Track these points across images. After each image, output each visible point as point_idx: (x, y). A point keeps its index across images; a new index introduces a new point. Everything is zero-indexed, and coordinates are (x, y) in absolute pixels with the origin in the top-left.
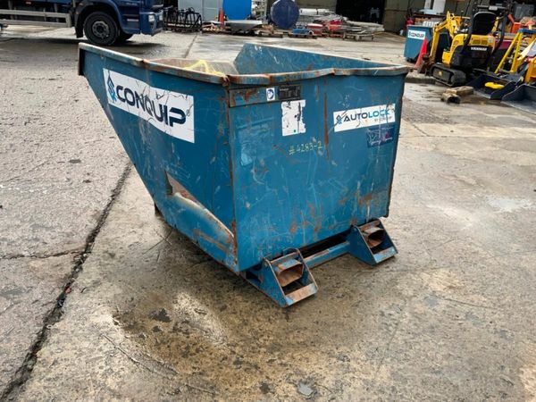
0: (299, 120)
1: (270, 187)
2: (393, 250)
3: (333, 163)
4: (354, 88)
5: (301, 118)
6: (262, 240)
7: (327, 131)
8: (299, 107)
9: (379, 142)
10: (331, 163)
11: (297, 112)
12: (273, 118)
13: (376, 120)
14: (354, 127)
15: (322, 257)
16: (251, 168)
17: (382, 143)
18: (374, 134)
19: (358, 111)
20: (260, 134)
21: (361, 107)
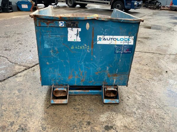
0: (77, 36)
1: (59, 59)
2: (118, 101)
3: (94, 56)
4: (110, 26)
5: (78, 35)
6: (54, 77)
7: (93, 43)
8: (78, 31)
9: (122, 52)
10: (93, 56)
11: (76, 33)
12: (63, 33)
13: (121, 42)
14: (108, 43)
15: (85, 93)
16: (51, 50)
17: (123, 53)
18: (119, 48)
19: (111, 37)
20: (55, 38)
21: (113, 35)
